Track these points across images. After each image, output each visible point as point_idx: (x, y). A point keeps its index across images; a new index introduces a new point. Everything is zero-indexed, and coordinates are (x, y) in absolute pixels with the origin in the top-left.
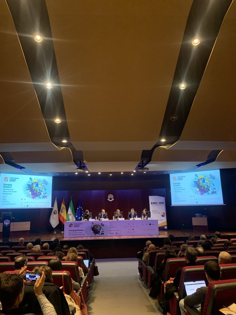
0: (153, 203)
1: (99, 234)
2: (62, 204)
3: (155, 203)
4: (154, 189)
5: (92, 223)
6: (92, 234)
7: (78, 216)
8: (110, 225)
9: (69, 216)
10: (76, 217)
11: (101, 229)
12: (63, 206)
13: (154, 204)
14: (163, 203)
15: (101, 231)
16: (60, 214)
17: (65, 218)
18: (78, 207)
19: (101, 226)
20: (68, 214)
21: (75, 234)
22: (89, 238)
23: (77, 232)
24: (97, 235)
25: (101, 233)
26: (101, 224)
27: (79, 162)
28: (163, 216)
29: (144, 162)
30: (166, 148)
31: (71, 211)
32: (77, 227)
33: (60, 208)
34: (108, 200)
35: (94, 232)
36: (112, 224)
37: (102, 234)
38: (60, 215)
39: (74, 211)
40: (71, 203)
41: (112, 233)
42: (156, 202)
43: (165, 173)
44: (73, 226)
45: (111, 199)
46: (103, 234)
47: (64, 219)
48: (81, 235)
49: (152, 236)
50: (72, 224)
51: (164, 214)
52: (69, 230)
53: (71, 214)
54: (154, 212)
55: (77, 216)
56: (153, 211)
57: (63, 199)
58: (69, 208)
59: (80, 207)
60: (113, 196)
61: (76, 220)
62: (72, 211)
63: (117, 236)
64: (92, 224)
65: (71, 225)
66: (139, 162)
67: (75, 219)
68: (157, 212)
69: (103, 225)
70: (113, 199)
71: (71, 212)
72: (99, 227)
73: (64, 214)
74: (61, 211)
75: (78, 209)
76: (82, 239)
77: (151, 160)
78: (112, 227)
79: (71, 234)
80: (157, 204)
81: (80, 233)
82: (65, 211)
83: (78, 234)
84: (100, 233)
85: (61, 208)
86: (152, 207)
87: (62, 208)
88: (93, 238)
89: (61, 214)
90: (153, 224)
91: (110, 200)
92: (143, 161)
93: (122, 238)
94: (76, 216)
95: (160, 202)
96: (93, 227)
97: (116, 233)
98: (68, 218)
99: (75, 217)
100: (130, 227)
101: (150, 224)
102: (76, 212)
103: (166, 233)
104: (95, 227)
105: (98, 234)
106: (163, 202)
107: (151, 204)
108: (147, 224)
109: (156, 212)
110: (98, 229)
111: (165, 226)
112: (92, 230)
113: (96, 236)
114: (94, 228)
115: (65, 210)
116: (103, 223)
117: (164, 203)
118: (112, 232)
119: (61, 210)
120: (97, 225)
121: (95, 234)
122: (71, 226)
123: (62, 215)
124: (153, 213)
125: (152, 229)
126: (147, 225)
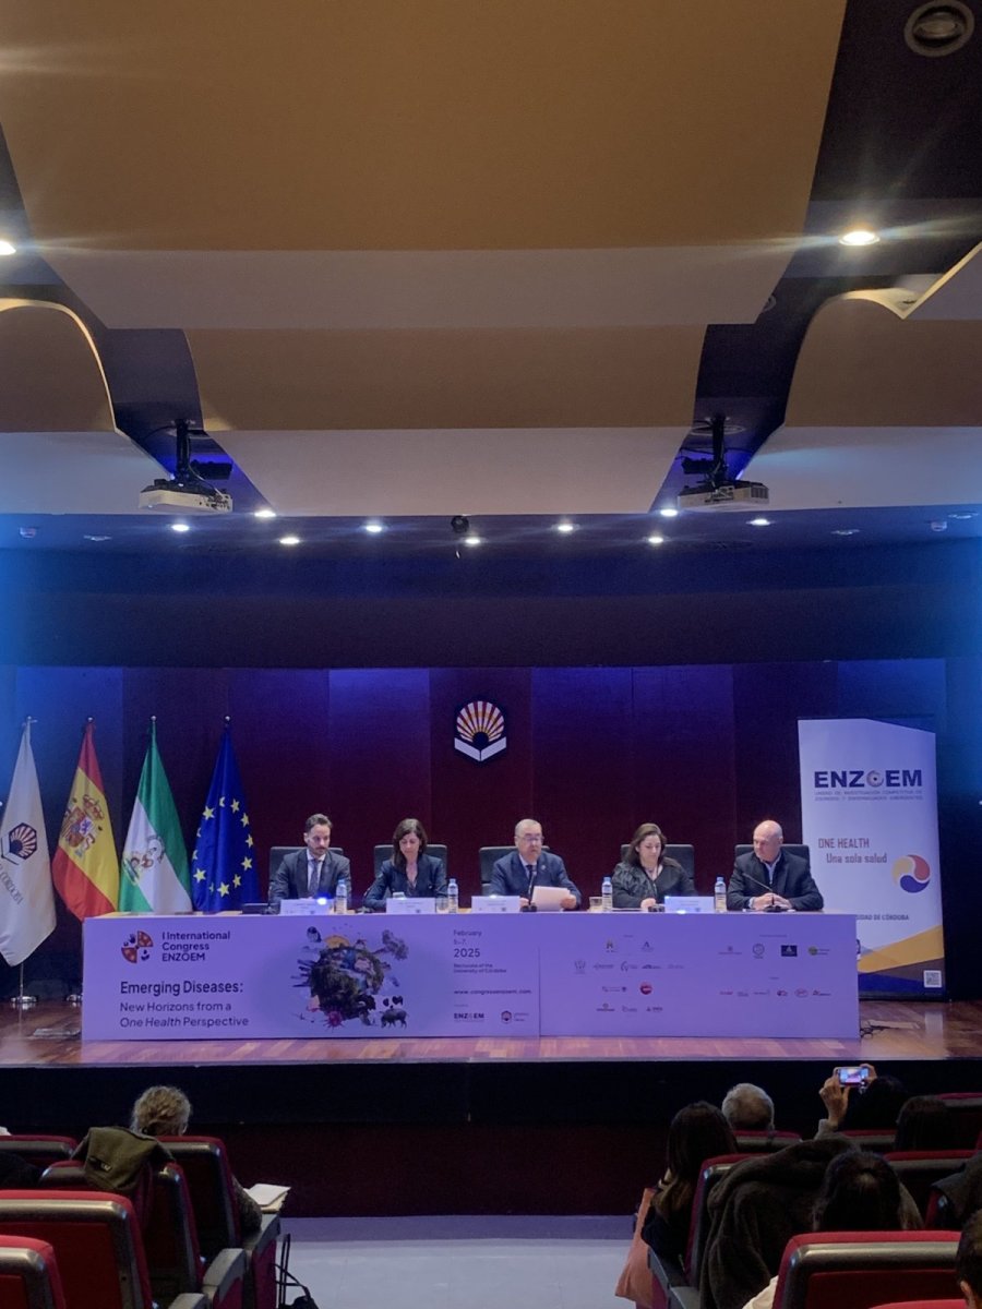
0: (834, 775)
1: (367, 1022)
2: (80, 774)
3: (850, 778)
4: (842, 665)
5: (313, 931)
6: (309, 1016)
7: (212, 877)
8: (458, 953)
9: (139, 869)
10: (191, 879)
11: (379, 979)
12: (85, 789)
13: (843, 783)
14: (914, 778)
15: (378, 999)
16: (65, 857)
17: (105, 884)
18: (214, 804)
19: (381, 958)
20: (127, 854)
21: (175, 1014)
22: (279, 1053)
23: (183, 998)
24: (352, 1025)
25: (381, 1008)
26: (386, 937)
27: (173, 433)
28: (909, 884)
29: (732, 430)
30: (897, 304)
31: (152, 832)
32: (192, 957)
33: (65, 808)
34: (459, 745)
35: (324, 1006)
36: (472, 943)
37: (388, 1018)
38: (59, 864)
39: (175, 834)
40: (154, 764)
41: (471, 1011)
42: (860, 774)
43: (934, 526)
44: (156, 952)
45: (481, 741)
46: (401, 1017)
47: (92, 890)
48: (217, 1022)
49: (797, 1044)
50: (144, 940)
51: (921, 865)
52: (125, 988)
53: (153, 857)
54: (837, 851)
55: (200, 875)
56: (828, 843)
57: (84, 732)
58: (139, 807)
59: (228, 803)
60: (503, 713)
61: (195, 909)
62: (162, 835)
63: (513, 1038)
64: (305, 939)
65: (136, 945)
66: (685, 431)
67: (182, 900)
68: (863, 852)
69: (400, 952)
70: (502, 745)
71: (148, 840)
72: (362, 964)
73: (93, 858)
74: (67, 830)
75: (208, 813)
76: (225, 1055)
77: (788, 415)
78: (472, 969)
79: (135, 1015)
80: (868, 787)
81: (210, 1007)
82: (100, 830)
83: (194, 1015)
84: (374, 1015)
85: (72, 807)
86: (818, 814)
87: (80, 804)
88: (312, 1053)
89: (72, 853)
90: (814, 952)
91: (473, 752)
92: (718, 427)
93: (551, 1051)
94: (191, 871)
95: (889, 773)
96: (320, 962)
97: (506, 1017)
98: (131, 889)
99: (190, 883)
100: (624, 967)
101: (789, 951)
102: (190, 844)
103: (934, 1021)
104: (336, 965)
105: (357, 1021)
106: (918, 773)
107: (817, 785)
108: (759, 951)
109: (850, 852)
110: (361, 978)
111: (931, 965)
112: (308, 990)
113: (338, 1031)
114: (327, 971)
115: (106, 823)
116: (398, 935)
117: (929, 778)
118: (474, 1004)
119: (70, 820)
120: (348, 949)
121: (334, 1022)
122: (140, 952)
123: (78, 862)
124: (831, 859)
125: (800, 993)
126: (758, 956)
